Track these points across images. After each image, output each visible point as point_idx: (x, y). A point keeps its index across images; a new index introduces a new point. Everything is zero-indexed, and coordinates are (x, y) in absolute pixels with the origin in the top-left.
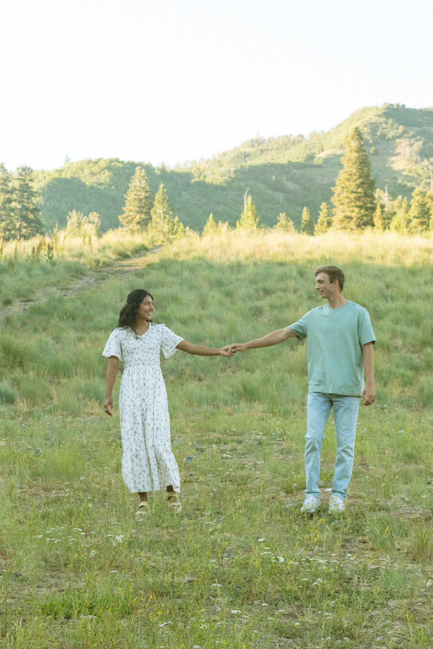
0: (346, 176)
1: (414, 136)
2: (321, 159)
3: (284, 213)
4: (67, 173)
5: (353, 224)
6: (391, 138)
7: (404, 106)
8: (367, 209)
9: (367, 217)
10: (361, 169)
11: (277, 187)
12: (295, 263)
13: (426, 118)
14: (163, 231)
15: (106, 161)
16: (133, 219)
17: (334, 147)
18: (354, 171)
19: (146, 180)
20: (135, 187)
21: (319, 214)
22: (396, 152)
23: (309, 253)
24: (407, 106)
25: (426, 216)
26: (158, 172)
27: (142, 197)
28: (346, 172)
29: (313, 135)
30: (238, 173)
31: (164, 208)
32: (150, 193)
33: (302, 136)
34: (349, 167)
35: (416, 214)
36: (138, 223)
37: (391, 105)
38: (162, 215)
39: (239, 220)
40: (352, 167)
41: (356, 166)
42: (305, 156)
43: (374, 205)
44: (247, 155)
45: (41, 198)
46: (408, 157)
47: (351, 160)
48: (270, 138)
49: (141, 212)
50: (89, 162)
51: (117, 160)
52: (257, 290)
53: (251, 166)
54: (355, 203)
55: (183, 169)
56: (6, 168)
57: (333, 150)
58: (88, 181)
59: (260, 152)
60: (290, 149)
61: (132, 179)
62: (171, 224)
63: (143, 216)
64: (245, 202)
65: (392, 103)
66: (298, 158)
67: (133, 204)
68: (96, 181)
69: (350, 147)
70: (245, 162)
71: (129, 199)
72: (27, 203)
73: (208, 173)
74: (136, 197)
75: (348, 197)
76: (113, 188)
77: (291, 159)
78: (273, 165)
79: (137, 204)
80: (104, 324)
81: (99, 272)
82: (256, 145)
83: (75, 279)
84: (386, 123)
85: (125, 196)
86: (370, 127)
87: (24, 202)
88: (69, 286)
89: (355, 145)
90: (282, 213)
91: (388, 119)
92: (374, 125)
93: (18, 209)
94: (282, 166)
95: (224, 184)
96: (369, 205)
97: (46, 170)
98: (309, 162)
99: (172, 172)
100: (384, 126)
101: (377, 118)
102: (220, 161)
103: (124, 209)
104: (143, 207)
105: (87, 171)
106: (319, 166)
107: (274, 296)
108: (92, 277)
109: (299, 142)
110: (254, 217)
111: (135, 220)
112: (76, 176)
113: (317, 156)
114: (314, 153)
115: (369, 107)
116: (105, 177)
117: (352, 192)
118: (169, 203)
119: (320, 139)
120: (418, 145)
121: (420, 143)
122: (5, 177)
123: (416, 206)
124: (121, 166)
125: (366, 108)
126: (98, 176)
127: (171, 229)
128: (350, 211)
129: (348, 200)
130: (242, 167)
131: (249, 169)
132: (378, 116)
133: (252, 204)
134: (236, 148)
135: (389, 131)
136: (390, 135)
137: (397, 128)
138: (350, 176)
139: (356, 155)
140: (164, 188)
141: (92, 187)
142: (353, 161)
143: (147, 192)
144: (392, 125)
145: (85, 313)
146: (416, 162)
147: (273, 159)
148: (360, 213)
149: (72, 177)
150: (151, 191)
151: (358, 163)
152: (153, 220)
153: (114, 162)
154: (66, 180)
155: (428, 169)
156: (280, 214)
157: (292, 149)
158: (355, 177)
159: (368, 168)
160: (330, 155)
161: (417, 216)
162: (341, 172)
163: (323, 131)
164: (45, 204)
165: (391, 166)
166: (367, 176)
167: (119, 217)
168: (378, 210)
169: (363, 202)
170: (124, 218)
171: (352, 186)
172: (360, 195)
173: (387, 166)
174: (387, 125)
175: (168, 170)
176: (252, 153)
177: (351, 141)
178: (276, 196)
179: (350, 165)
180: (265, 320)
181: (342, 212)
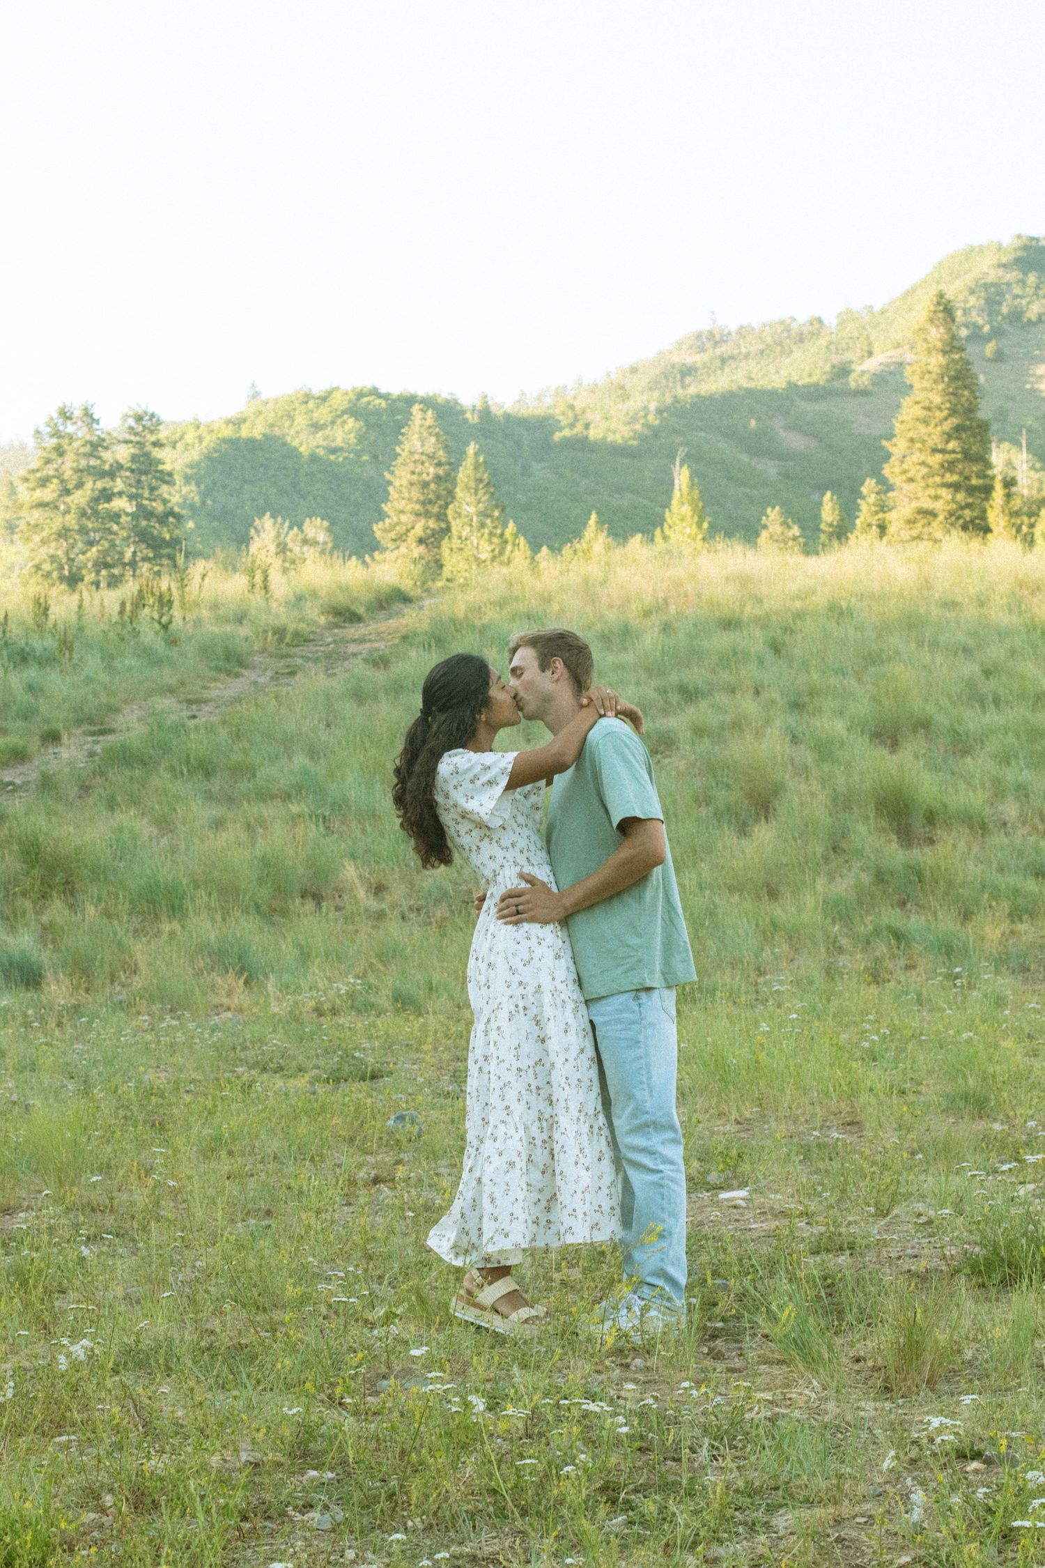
0: (919, 412)
2: (865, 378)
3: (777, 508)
4: (253, 425)
5: (938, 529)
6: (1034, 319)
8: (971, 490)
9: (972, 510)
10: (953, 394)
11: (760, 445)
14: (477, 559)
15: (346, 394)
16: (408, 531)
17: (898, 345)
18: (937, 399)
19: (437, 435)
20: (412, 453)
21: (858, 508)
26: (473, 418)
27: (428, 479)
28: (918, 403)
29: (846, 318)
30: (665, 415)
31: (479, 502)
32: (447, 467)
33: (820, 321)
34: (925, 389)
36: (421, 541)
37: (1032, 239)
38: (475, 519)
39: (662, 526)
40: (932, 390)
41: (941, 386)
42: (828, 368)
43: (987, 482)
44: (687, 371)
45: (193, 487)
47: (929, 372)
48: (742, 328)
49: (427, 514)
50: (307, 398)
51: (375, 392)
52: (663, 691)
53: (699, 396)
54: (943, 476)
55: (533, 408)
56: (95, 417)
57: (894, 352)
58: (305, 443)
59: (718, 363)
60: (791, 352)
61: (403, 434)
62: (495, 540)
63: (432, 524)
64: (676, 482)
65: (1035, 235)
66: (810, 375)
67: (406, 495)
68: (325, 443)
69: (925, 340)
70: (684, 387)
71: (397, 483)
72: (150, 500)
73: (594, 416)
74: (415, 477)
75: (923, 463)
76: (365, 458)
77: (795, 378)
78: (750, 392)
79: (416, 494)
80: (283, 782)
81: (282, 657)
82: (708, 345)
83: (222, 676)
84: (1023, 282)
85: (387, 476)
86: (983, 294)
87: (141, 496)
88: (206, 694)
89: (938, 336)
90: (773, 507)
91: (1025, 274)
92: (992, 289)
93: (127, 514)
94: (773, 394)
95: (635, 443)
96: (974, 481)
97: (204, 419)
98: (836, 384)
99: (507, 417)
100: (1017, 290)
101: (1001, 272)
102: (622, 387)
103: (386, 508)
105: (301, 421)
106: (863, 393)
107: (704, 704)
108: (266, 670)
109: (815, 335)
110: (696, 519)
111: (413, 532)
112: (277, 431)
113: (859, 369)
114: (851, 362)
115: (980, 246)
116: (345, 433)
117: (935, 451)
118: (492, 490)
119: (864, 328)
122: (94, 439)
124: (384, 404)
125: (972, 250)
126: (328, 432)
127: (496, 552)
128: (930, 496)
129: (924, 470)
130: (676, 399)
131: (693, 405)
132: (1004, 266)
133: (692, 486)
134: (660, 353)
135: (1029, 303)
136: (1033, 311)
138: (925, 413)
139: (942, 360)
140: (476, 454)
141: (314, 458)
142: (934, 376)
143: (439, 464)
144: (1038, 288)
145: (236, 757)
147: (750, 379)
148: (953, 500)
149: (264, 435)
150: (450, 464)
151: (946, 379)
152: (454, 531)
153: (365, 395)
154: (251, 444)
156: (769, 510)
157: (797, 354)
158: (939, 415)
159: (972, 392)
160: (887, 365)
162: (906, 402)
163: (871, 307)
164: (204, 503)
165: (1036, 386)
166: (970, 410)
167: (375, 528)
168: (998, 494)
169: (960, 473)
170: (385, 531)
171: (934, 435)
172: (953, 456)
173: (1028, 386)
174: (1024, 287)
175: (497, 411)
176: (699, 365)
177: (928, 326)
178: (760, 467)
179: (927, 384)
180: (681, 764)
181: (911, 500)
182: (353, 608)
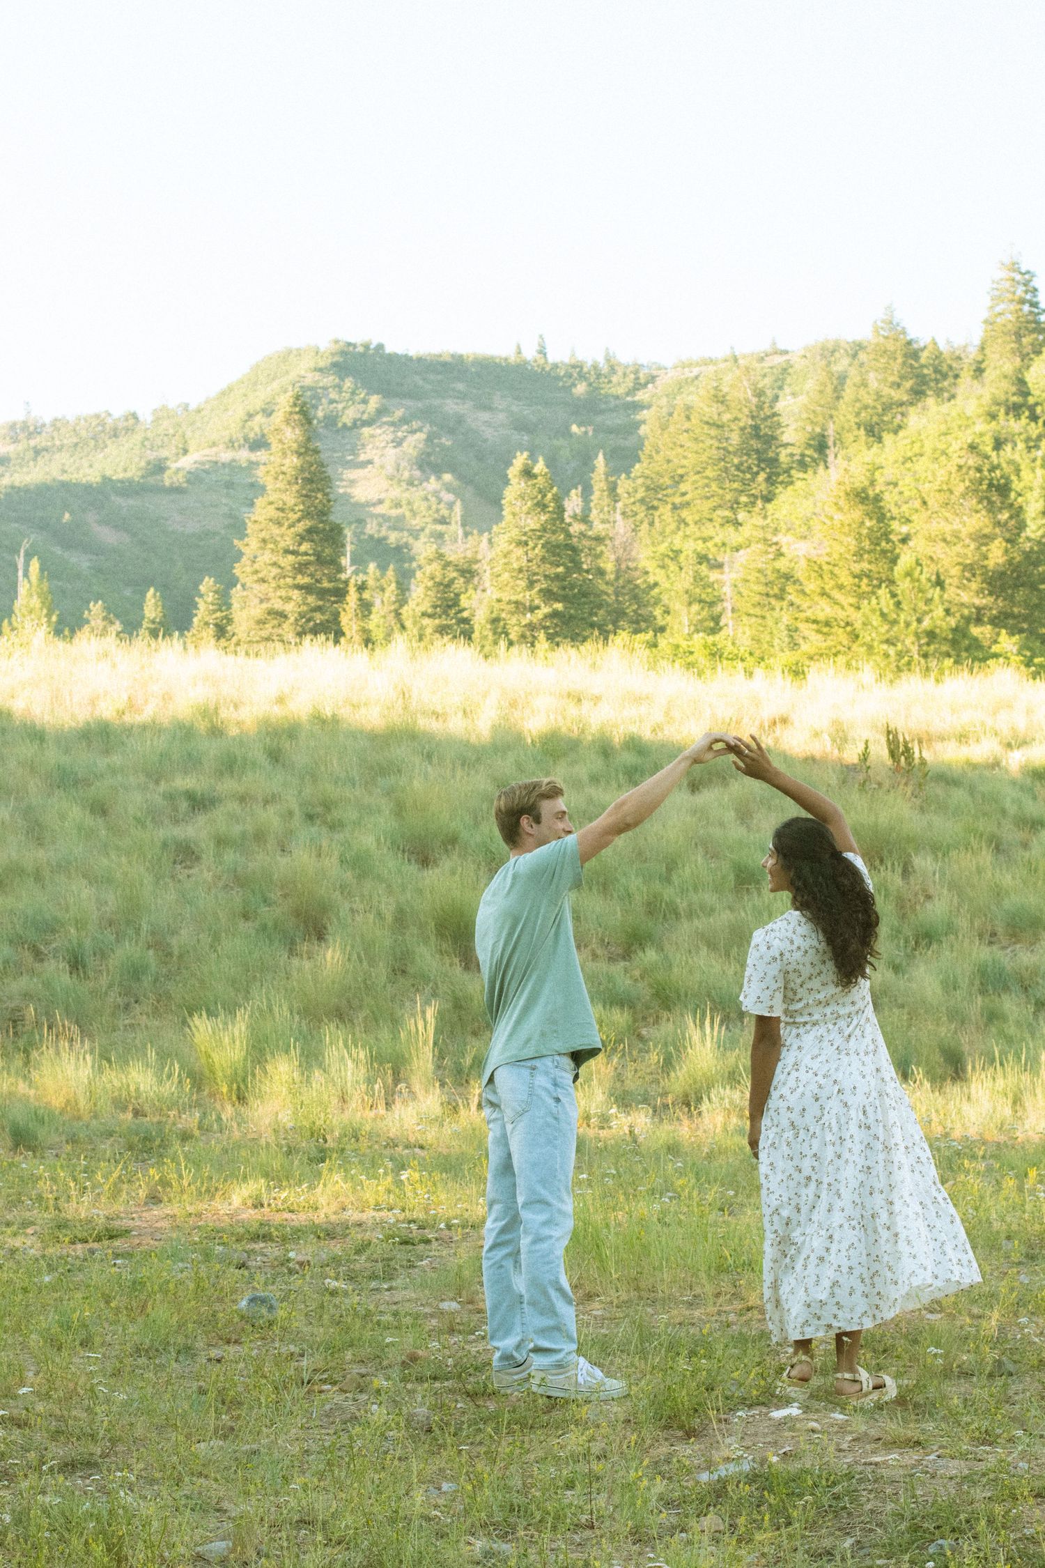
0: (271, 512)
1: (404, 421)
2: (180, 475)
3: (100, 602)
5: (288, 631)
6: (349, 424)
7: (380, 347)
8: (322, 593)
9: (323, 614)
10: (306, 496)
11: (70, 539)
13: (432, 377)
18: (290, 499)
21: (195, 606)
22: (363, 457)
24: (389, 349)
25: (451, 613)
28: (271, 503)
29: (161, 414)
33: (134, 416)
34: (279, 490)
35: (426, 606)
37: (349, 344)
39: (10, 617)
40: (285, 491)
41: (295, 488)
42: (143, 464)
43: (340, 585)
46: (390, 469)
47: (284, 473)
48: (55, 420)
52: (169, 798)
53: (13, 487)
54: (294, 578)
57: (207, 451)
59: (31, 454)
60: (106, 446)
64: (20, 573)
65: (353, 341)
66: (125, 470)
69: (280, 441)
75: (274, 564)
77: (108, 473)
78: (65, 485)
82: (22, 436)
84: (339, 387)
89: (293, 437)
90: (96, 602)
92: (308, 393)
94: (88, 488)
96: (326, 584)
98: (150, 480)
100: (333, 395)
101: (317, 376)
106: (176, 490)
107: (217, 813)
109: (128, 430)
110: (45, 611)
113: (174, 466)
114: (167, 459)
115: (298, 350)
117: (287, 552)
119: (179, 425)
120: (415, 442)
121: (421, 436)
123: (428, 589)
125: (290, 352)
128: (281, 598)
129: (275, 571)
131: (7, 495)
132: (320, 370)
133: (41, 579)
135: (345, 408)
136: (349, 416)
137: (365, 402)
138: (280, 514)
142: (289, 477)
144: (353, 393)
146: (410, 483)
147: (64, 471)
148: (304, 603)
151: (300, 481)
155: (440, 501)
156: (91, 605)
157: (111, 449)
158: (294, 517)
159: (326, 495)
160: (203, 463)
161: (430, 611)
162: (259, 502)
163: (187, 405)
165: (349, 490)
166: (323, 514)
168: (352, 598)
169: (312, 575)
171: (287, 537)
172: (305, 558)
173: (341, 490)
174: (340, 392)
176: (12, 456)
177: (283, 427)
178: (74, 560)
179: (280, 485)
180: (208, 876)
181: (262, 601)
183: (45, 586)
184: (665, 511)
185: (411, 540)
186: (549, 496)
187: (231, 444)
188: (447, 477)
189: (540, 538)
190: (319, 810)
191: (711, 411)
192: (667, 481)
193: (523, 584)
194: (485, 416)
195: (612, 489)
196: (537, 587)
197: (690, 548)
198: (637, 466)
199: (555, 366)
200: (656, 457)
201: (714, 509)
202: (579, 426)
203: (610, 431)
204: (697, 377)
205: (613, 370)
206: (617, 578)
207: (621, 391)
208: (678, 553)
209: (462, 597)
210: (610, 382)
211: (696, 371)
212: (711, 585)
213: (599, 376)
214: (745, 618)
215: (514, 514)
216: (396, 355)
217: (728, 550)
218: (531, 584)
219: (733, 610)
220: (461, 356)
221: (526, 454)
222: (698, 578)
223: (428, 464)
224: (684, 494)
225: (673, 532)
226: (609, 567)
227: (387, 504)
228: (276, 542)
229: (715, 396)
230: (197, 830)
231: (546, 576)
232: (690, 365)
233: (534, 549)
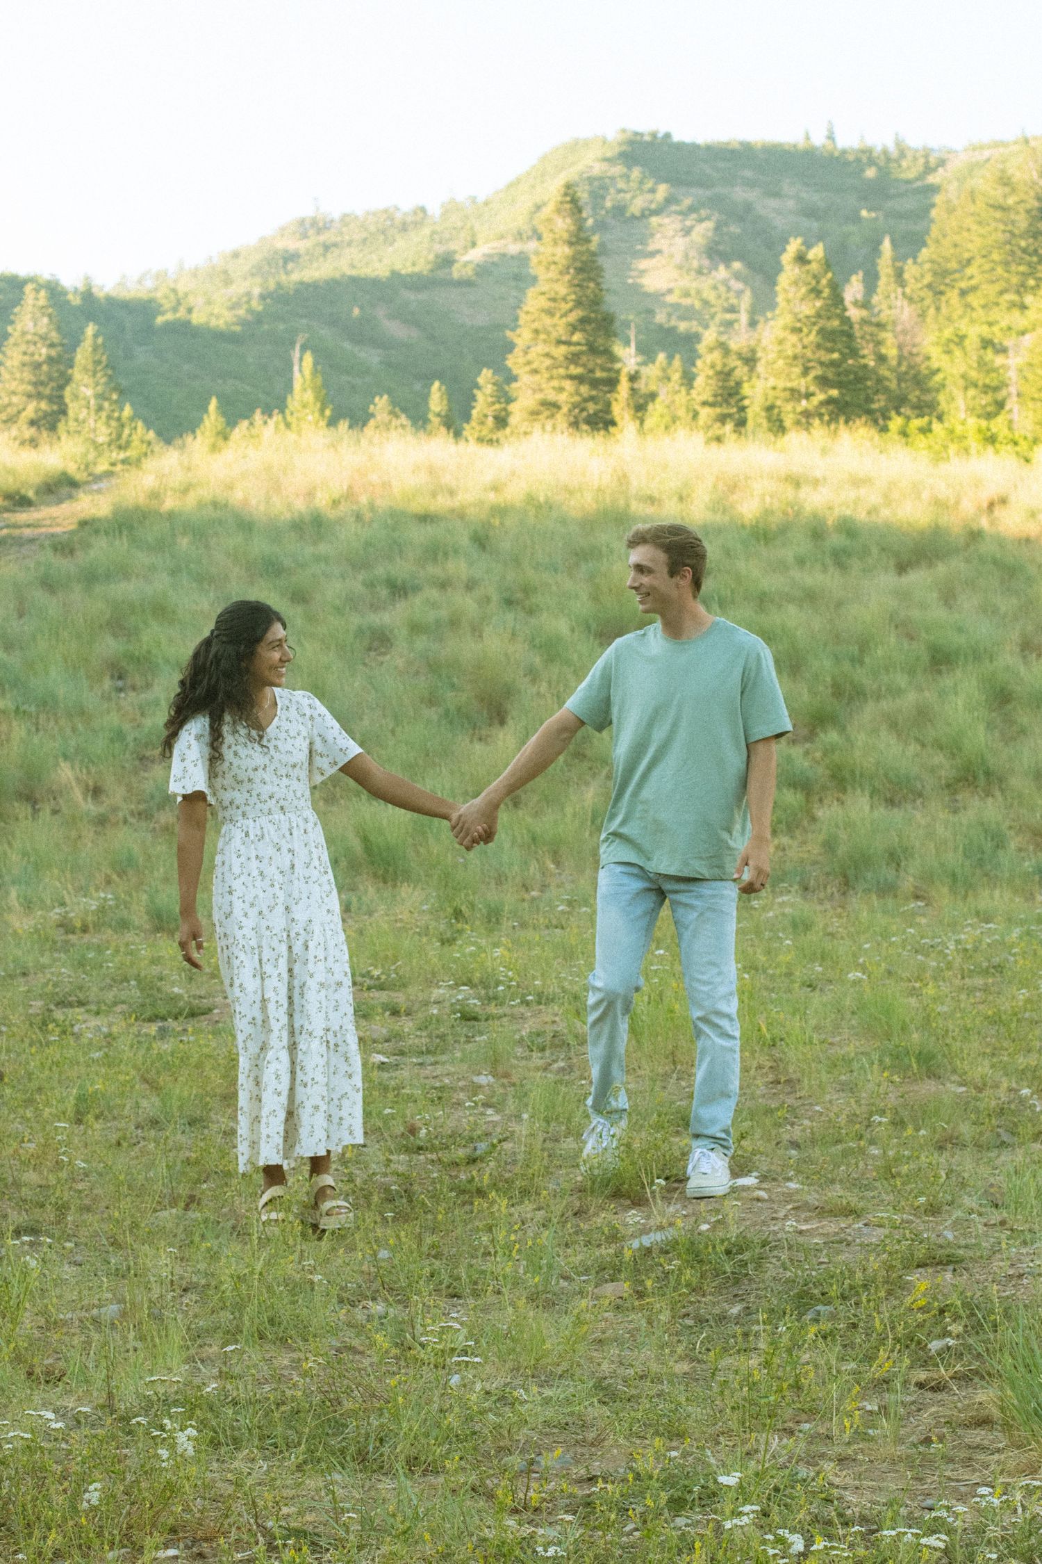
0: (543, 302)
1: (692, 209)
2: (470, 267)
3: (385, 397)
5: (560, 421)
6: (638, 214)
7: (668, 136)
8: (595, 383)
9: (596, 403)
10: (578, 286)
11: (362, 334)
12: (460, 515)
13: (721, 165)
14: (94, 442)
16: (19, 412)
18: (562, 290)
19: (50, 316)
20: (24, 333)
21: (474, 398)
22: (651, 248)
23: (495, 488)
24: (676, 138)
25: (732, 401)
26: (76, 301)
27: (40, 360)
28: (543, 293)
29: (450, 208)
30: (268, 301)
31: (97, 384)
32: (59, 348)
33: (423, 210)
34: (551, 280)
35: (707, 395)
36: (32, 423)
37: (636, 134)
38: (92, 402)
39: (283, 413)
40: (557, 281)
41: (567, 278)
42: (431, 257)
43: (613, 375)
44: (290, 258)
46: (678, 258)
47: (555, 263)
48: (345, 215)
49: (39, 396)
52: (370, 585)
53: (302, 283)
54: (567, 368)
55: (134, 290)
57: (495, 244)
59: (321, 250)
60: (395, 241)
61: (15, 314)
62: (114, 423)
63: (44, 405)
64: (296, 368)
65: (640, 130)
66: (414, 264)
67: (18, 375)
69: (551, 230)
70: (287, 273)
71: (8, 363)
73: (197, 301)
74: (26, 358)
75: (547, 355)
77: (398, 267)
78: (354, 280)
79: (28, 375)
82: (311, 232)
84: (627, 177)
86: (587, 187)
89: (565, 227)
90: (381, 396)
91: (629, 168)
92: (596, 183)
94: (375, 283)
95: (238, 329)
96: (599, 374)
98: (441, 274)
99: (111, 301)
100: (621, 185)
101: (605, 166)
102: (225, 272)
104: (42, 383)
106: (466, 283)
107: (416, 600)
109: (418, 224)
110: (318, 405)
111: (24, 414)
113: (462, 259)
114: (455, 252)
115: (585, 140)
117: (559, 342)
118: (110, 372)
119: (468, 218)
120: (703, 231)
121: (709, 225)
123: (708, 377)
125: (577, 142)
127: (114, 436)
128: (554, 388)
129: (548, 362)
130: (279, 284)
131: (297, 291)
132: (608, 160)
133: (315, 372)
134: (263, 240)
136: (637, 206)
137: (653, 191)
138: (552, 305)
139: (567, 250)
140: (96, 336)
142: (560, 267)
143: (52, 345)
144: (641, 182)
146: (699, 272)
147: (353, 266)
148: (577, 393)
150: (62, 345)
151: (572, 271)
152: (71, 413)
155: (729, 289)
156: (377, 399)
157: (400, 243)
158: (565, 306)
159: (598, 284)
160: (490, 256)
161: (711, 399)
162: (531, 292)
163: (475, 198)
165: (638, 281)
166: (595, 302)
168: (624, 387)
169: (584, 365)
171: (559, 327)
172: (578, 348)
173: (630, 281)
174: (628, 181)
175: (100, 294)
176: (302, 252)
177: (556, 217)
178: (363, 355)
179: (552, 275)
180: (400, 662)
181: (534, 391)
182: (23, 491)
183: (319, 380)
184: (953, 295)
185: (700, 329)
186: (824, 281)
187: (519, 236)
188: (737, 265)
189: (814, 324)
190: (519, 595)
191: (997, 193)
192: (953, 265)
193: (797, 370)
194: (773, 203)
195: (899, 275)
196: (813, 374)
197: (975, 333)
198: (924, 250)
199: (844, 152)
200: (943, 242)
201: (1001, 293)
202: (870, 210)
203: (900, 216)
204: (988, 160)
205: (902, 154)
206: (899, 364)
207: (911, 175)
208: (962, 338)
209: (746, 385)
210: (900, 166)
211: (987, 153)
212: (995, 370)
213: (888, 160)
214: (1030, 404)
215: (788, 301)
216: (684, 144)
217: (1014, 335)
218: (806, 371)
219: (1019, 395)
220: (749, 144)
221: (799, 240)
222: (982, 364)
223: (716, 253)
224: (971, 278)
225: (961, 317)
226: (891, 352)
227: (677, 292)
228: (548, 333)
229: (1001, 178)
230: (393, 617)
231: (821, 364)
232: (982, 148)
233: (807, 335)
